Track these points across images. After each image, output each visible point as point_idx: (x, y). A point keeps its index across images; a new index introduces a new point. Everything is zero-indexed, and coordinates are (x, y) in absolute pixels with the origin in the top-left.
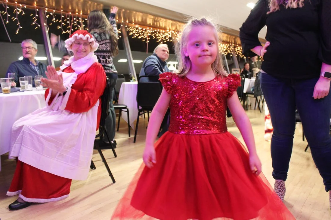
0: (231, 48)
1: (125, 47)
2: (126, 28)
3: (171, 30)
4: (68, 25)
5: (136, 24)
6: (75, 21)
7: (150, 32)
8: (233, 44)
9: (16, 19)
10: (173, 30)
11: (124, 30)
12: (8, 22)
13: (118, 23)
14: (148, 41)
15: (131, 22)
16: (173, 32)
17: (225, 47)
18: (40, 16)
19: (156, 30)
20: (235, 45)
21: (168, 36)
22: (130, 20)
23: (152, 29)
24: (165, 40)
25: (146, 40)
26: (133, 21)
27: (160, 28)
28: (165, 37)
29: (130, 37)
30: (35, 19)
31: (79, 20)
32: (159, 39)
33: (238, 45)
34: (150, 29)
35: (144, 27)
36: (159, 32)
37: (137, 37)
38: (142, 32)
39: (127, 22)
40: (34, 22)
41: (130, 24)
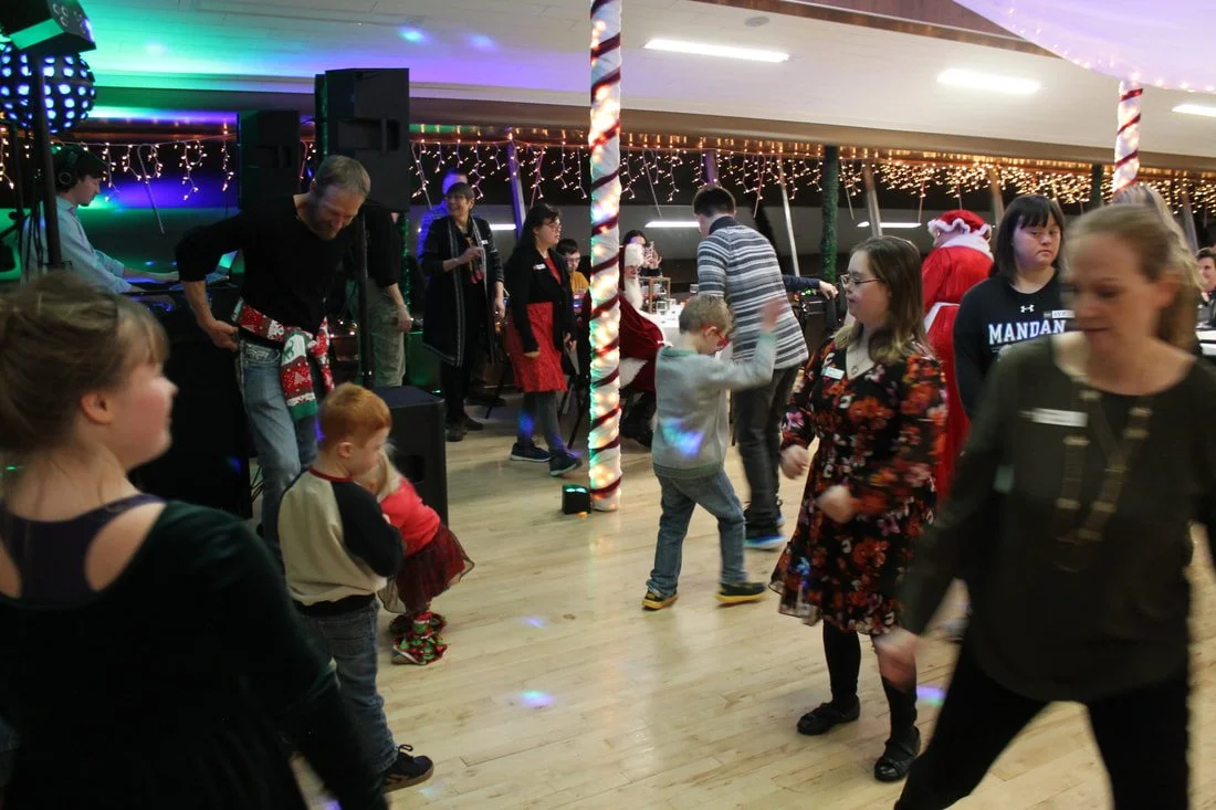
2: (873, 169)
4: (755, 176)
5: (895, 157)
6: (768, 166)
7: (929, 172)
8: (1186, 180)
9: (669, 175)
11: (868, 174)
12: (657, 182)
13: (855, 161)
14: (924, 195)
15: (885, 156)
16: (991, 167)
18: (708, 164)
19: (944, 168)
21: (977, 178)
22: (884, 152)
23: (934, 165)
24: (968, 188)
25: (919, 193)
26: (890, 154)
27: (955, 161)
28: (969, 180)
29: (881, 189)
30: (698, 171)
31: (776, 165)
32: (953, 185)
34: (929, 166)
35: (913, 162)
36: (953, 171)
37: (898, 186)
38: (910, 174)
39: (876, 155)
40: (697, 177)
41: (883, 161)
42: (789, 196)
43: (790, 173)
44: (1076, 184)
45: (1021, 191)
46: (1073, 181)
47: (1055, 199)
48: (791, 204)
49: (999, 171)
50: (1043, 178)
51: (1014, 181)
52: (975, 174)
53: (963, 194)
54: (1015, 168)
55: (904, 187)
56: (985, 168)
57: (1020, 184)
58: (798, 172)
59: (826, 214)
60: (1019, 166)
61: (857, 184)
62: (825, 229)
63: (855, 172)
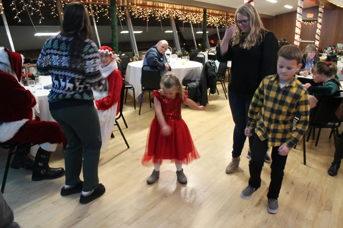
0: (223, 20)
1: (127, 23)
2: (129, 10)
3: (168, 8)
5: (137, 5)
7: (150, 11)
8: (225, 16)
9: (38, 10)
10: (170, 8)
11: (127, 12)
12: (32, 14)
13: (122, 6)
14: (148, 20)
15: (133, 4)
16: (170, 10)
17: (218, 19)
18: (58, 6)
19: (155, 10)
20: (227, 17)
21: (166, 14)
22: (133, 2)
23: (151, 8)
24: (163, 18)
25: (146, 19)
26: (135, 3)
27: (159, 7)
28: (163, 15)
30: (53, 9)
31: (89, 6)
32: (158, 16)
33: (230, 16)
34: (149, 9)
35: (144, 7)
36: (158, 11)
37: (138, 16)
38: (143, 12)
39: (130, 4)
40: (53, 12)
41: (132, 6)
42: (96, 21)
43: (95, 11)
44: (196, 16)
45: (180, 19)
46: (195, 16)
47: (190, 22)
48: (97, 24)
49: (173, 11)
50: (187, 14)
51: (178, 15)
52: (165, 12)
53: (162, 20)
54: (178, 11)
55: (141, 17)
56: (169, 10)
57: (180, 16)
58: (99, 10)
59: (113, 28)
60: (179, 9)
61: (123, 16)
62: (113, 35)
63: (122, 11)
